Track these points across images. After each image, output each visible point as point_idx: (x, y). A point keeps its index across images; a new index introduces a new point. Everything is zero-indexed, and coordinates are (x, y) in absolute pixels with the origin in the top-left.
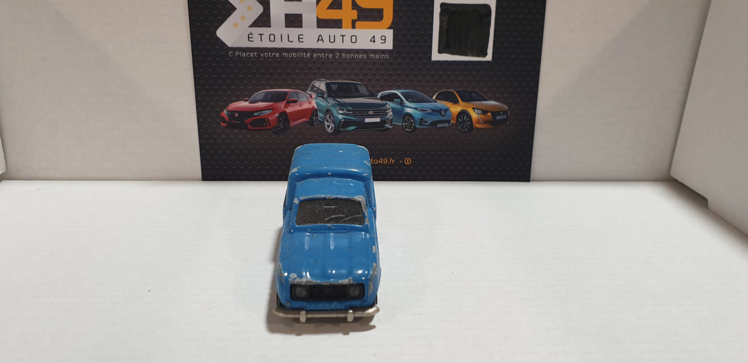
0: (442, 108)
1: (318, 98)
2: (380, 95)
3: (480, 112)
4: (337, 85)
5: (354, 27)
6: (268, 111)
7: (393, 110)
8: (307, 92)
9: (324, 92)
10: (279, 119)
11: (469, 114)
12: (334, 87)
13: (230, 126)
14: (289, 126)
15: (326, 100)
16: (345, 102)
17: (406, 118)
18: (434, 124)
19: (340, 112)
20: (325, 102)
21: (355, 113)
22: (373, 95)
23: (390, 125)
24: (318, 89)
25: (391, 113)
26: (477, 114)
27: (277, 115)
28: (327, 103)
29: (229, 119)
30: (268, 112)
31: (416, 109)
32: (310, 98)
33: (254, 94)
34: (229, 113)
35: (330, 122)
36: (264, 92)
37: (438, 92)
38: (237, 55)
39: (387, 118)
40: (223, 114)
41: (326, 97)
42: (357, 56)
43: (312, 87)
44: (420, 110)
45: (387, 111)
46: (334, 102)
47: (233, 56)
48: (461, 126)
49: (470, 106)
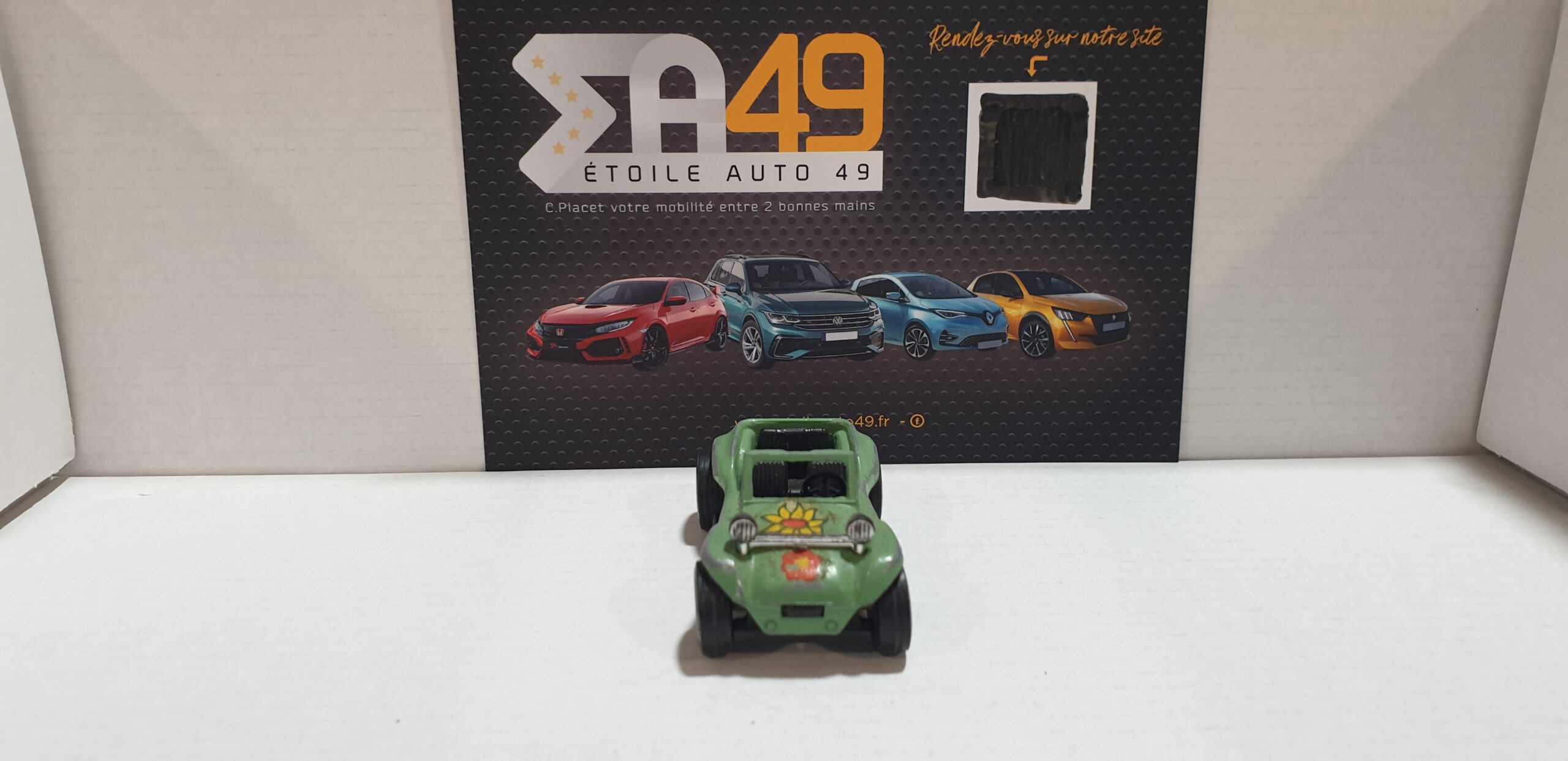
0: (988, 309)
1: (727, 293)
2: (856, 283)
3: (1069, 316)
4: (767, 267)
5: (802, 148)
6: (626, 322)
7: (885, 314)
8: (705, 283)
9: (742, 280)
10: (649, 338)
11: (1046, 321)
12: (762, 271)
13: (547, 355)
14: (668, 353)
15: (744, 298)
16: (785, 302)
17: (913, 331)
18: (972, 341)
19: (775, 321)
20: (743, 302)
21: (805, 323)
22: (841, 285)
23: (877, 346)
24: (729, 275)
25: (880, 321)
26: (1062, 320)
27: (645, 330)
28: (747, 303)
29: (543, 342)
30: (625, 325)
31: (932, 311)
32: (711, 292)
33: (598, 288)
34: (545, 328)
35: (753, 343)
36: (617, 285)
37: (977, 276)
38: (562, 210)
39: (871, 332)
40: (530, 332)
41: (745, 290)
42: (808, 206)
43: (716, 271)
44: (941, 314)
45: (870, 318)
46: (761, 301)
47: (554, 212)
48: (1027, 347)
49: (1047, 303)
